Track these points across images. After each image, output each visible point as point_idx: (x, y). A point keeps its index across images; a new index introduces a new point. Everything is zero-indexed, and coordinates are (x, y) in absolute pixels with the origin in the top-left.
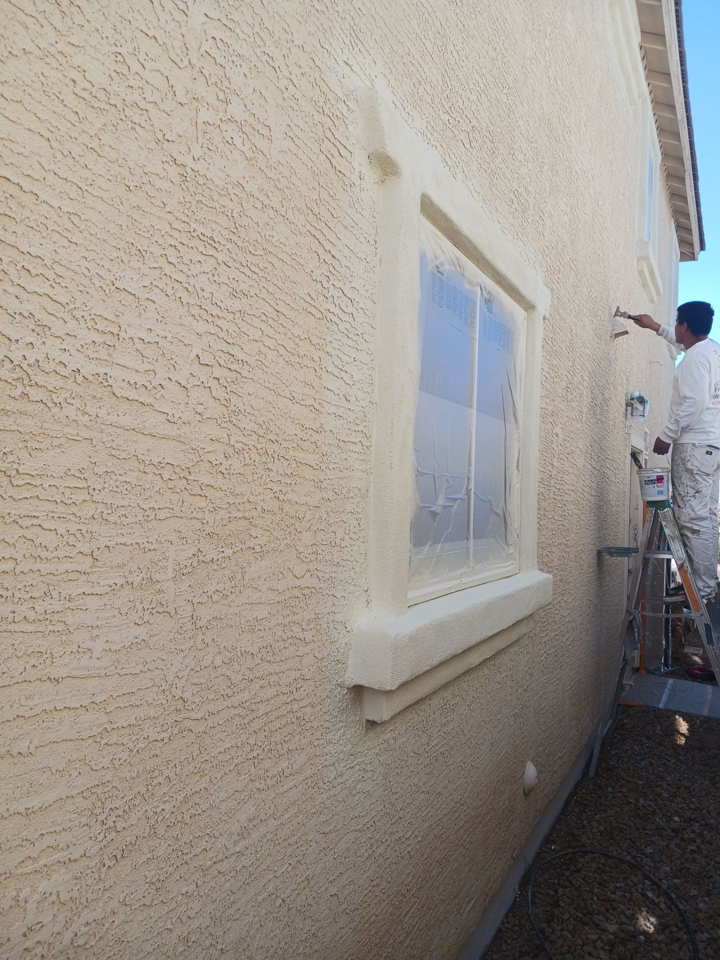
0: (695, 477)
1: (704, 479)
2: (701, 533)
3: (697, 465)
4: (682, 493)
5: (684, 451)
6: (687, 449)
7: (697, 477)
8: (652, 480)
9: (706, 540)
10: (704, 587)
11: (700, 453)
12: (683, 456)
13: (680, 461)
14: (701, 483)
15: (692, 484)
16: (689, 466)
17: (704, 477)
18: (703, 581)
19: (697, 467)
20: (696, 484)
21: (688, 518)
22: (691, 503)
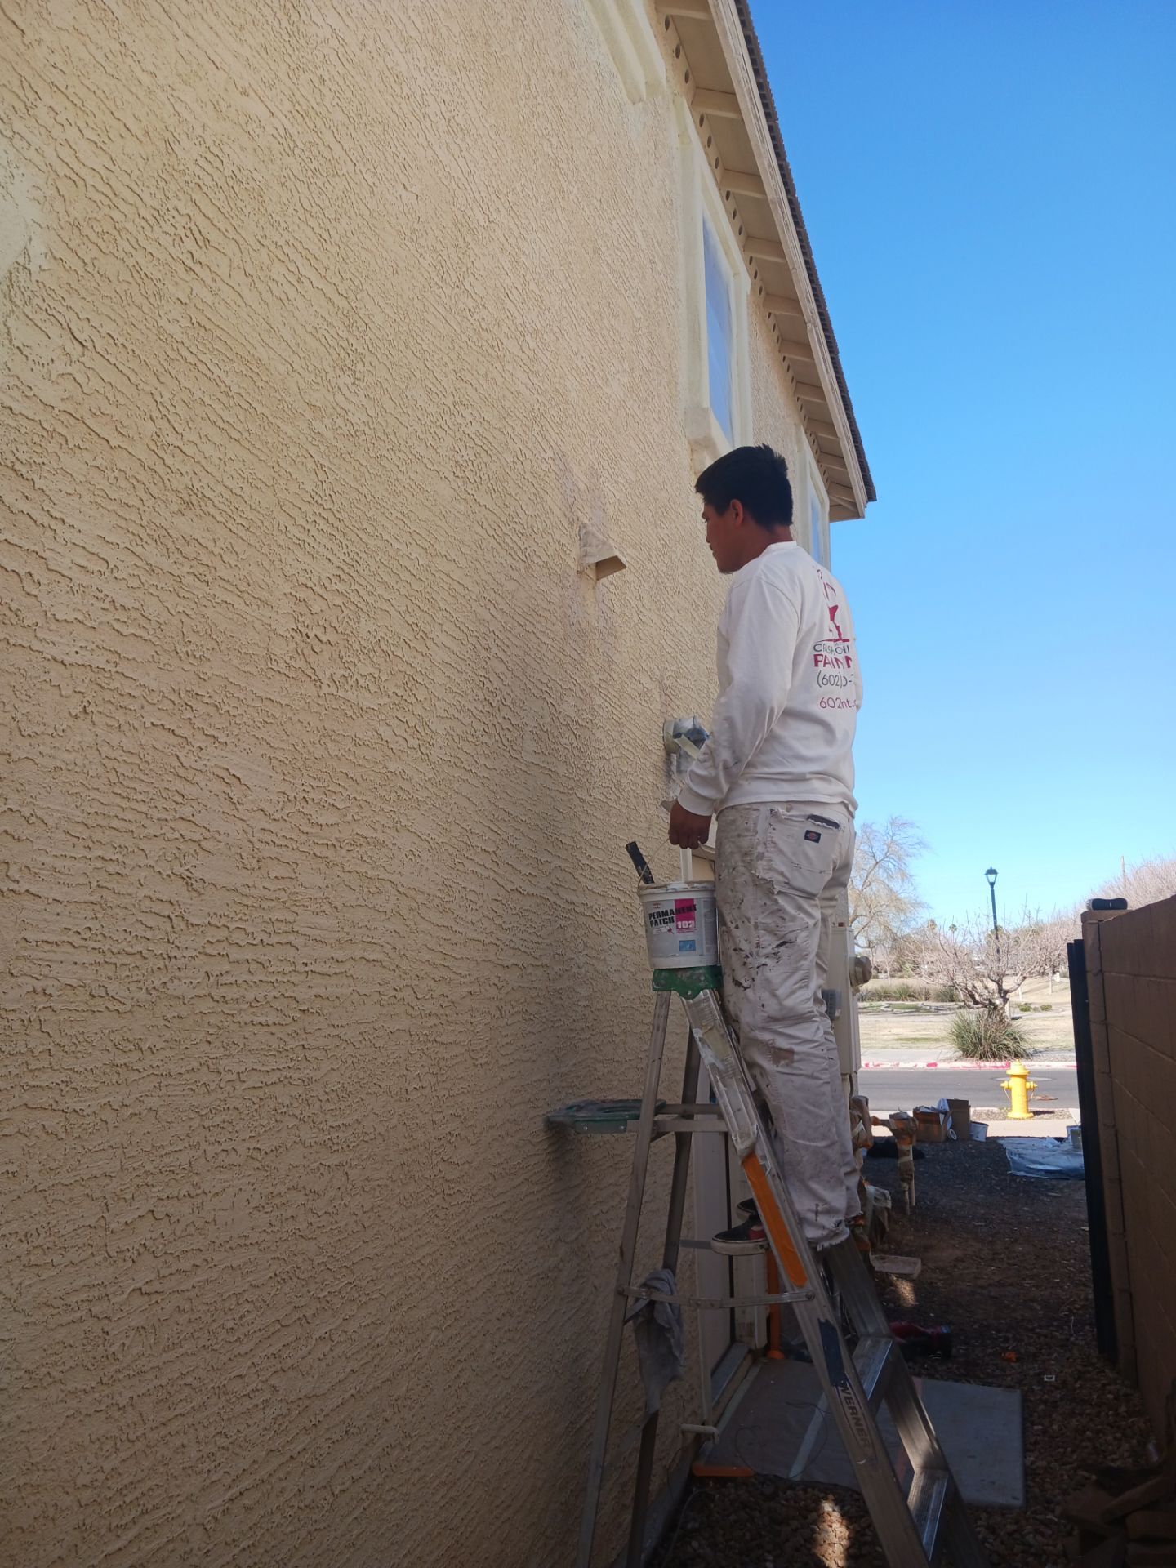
0: (776, 901)
1: (800, 908)
2: (796, 1057)
3: (782, 868)
4: (744, 946)
5: (747, 830)
6: (755, 824)
7: (781, 901)
8: (665, 913)
9: (812, 1077)
10: (817, 1213)
11: (787, 838)
12: (745, 843)
13: (737, 857)
14: (794, 919)
15: (769, 921)
16: (761, 871)
17: (802, 901)
18: (814, 1195)
19: (782, 874)
20: (779, 922)
21: (760, 1016)
22: (770, 974)
